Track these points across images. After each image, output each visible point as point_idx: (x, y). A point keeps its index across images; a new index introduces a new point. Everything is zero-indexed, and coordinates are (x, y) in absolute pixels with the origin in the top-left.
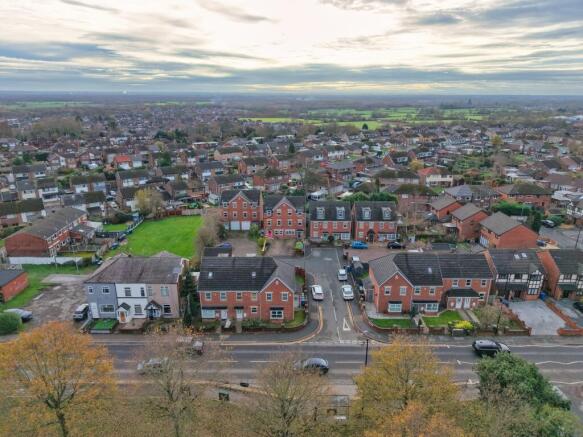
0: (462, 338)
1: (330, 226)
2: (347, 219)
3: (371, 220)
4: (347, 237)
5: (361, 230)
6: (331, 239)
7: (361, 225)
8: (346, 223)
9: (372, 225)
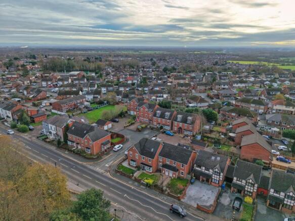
0: (144, 187)
1: (161, 121)
2: (169, 119)
3: (181, 122)
4: (168, 128)
5: (176, 126)
6: (161, 128)
7: (175, 123)
8: (168, 121)
9: (181, 125)
